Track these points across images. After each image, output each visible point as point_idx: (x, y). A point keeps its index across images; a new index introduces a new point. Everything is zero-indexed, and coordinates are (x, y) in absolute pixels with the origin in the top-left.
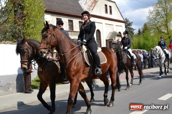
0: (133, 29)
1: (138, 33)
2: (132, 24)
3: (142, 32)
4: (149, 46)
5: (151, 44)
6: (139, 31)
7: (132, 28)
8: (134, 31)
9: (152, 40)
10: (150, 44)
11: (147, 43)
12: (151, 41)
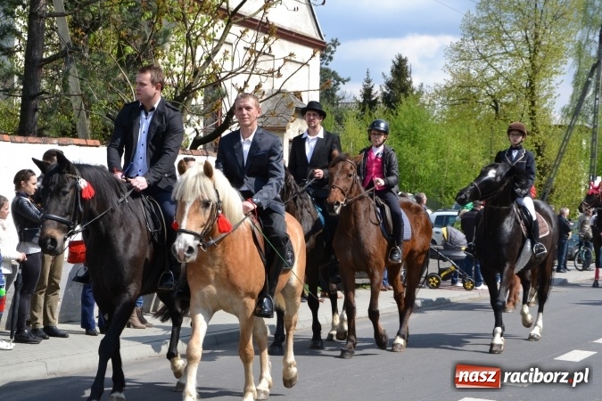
0: (339, 80)
1: (361, 100)
2: (333, 49)
3: (380, 100)
4: (421, 173)
5: (431, 163)
6: (367, 93)
7: (334, 74)
8: (341, 85)
9: (438, 149)
10: (426, 167)
11: (411, 161)
12: (429, 153)
